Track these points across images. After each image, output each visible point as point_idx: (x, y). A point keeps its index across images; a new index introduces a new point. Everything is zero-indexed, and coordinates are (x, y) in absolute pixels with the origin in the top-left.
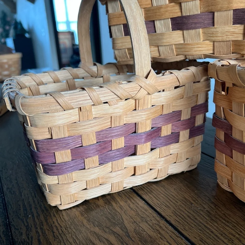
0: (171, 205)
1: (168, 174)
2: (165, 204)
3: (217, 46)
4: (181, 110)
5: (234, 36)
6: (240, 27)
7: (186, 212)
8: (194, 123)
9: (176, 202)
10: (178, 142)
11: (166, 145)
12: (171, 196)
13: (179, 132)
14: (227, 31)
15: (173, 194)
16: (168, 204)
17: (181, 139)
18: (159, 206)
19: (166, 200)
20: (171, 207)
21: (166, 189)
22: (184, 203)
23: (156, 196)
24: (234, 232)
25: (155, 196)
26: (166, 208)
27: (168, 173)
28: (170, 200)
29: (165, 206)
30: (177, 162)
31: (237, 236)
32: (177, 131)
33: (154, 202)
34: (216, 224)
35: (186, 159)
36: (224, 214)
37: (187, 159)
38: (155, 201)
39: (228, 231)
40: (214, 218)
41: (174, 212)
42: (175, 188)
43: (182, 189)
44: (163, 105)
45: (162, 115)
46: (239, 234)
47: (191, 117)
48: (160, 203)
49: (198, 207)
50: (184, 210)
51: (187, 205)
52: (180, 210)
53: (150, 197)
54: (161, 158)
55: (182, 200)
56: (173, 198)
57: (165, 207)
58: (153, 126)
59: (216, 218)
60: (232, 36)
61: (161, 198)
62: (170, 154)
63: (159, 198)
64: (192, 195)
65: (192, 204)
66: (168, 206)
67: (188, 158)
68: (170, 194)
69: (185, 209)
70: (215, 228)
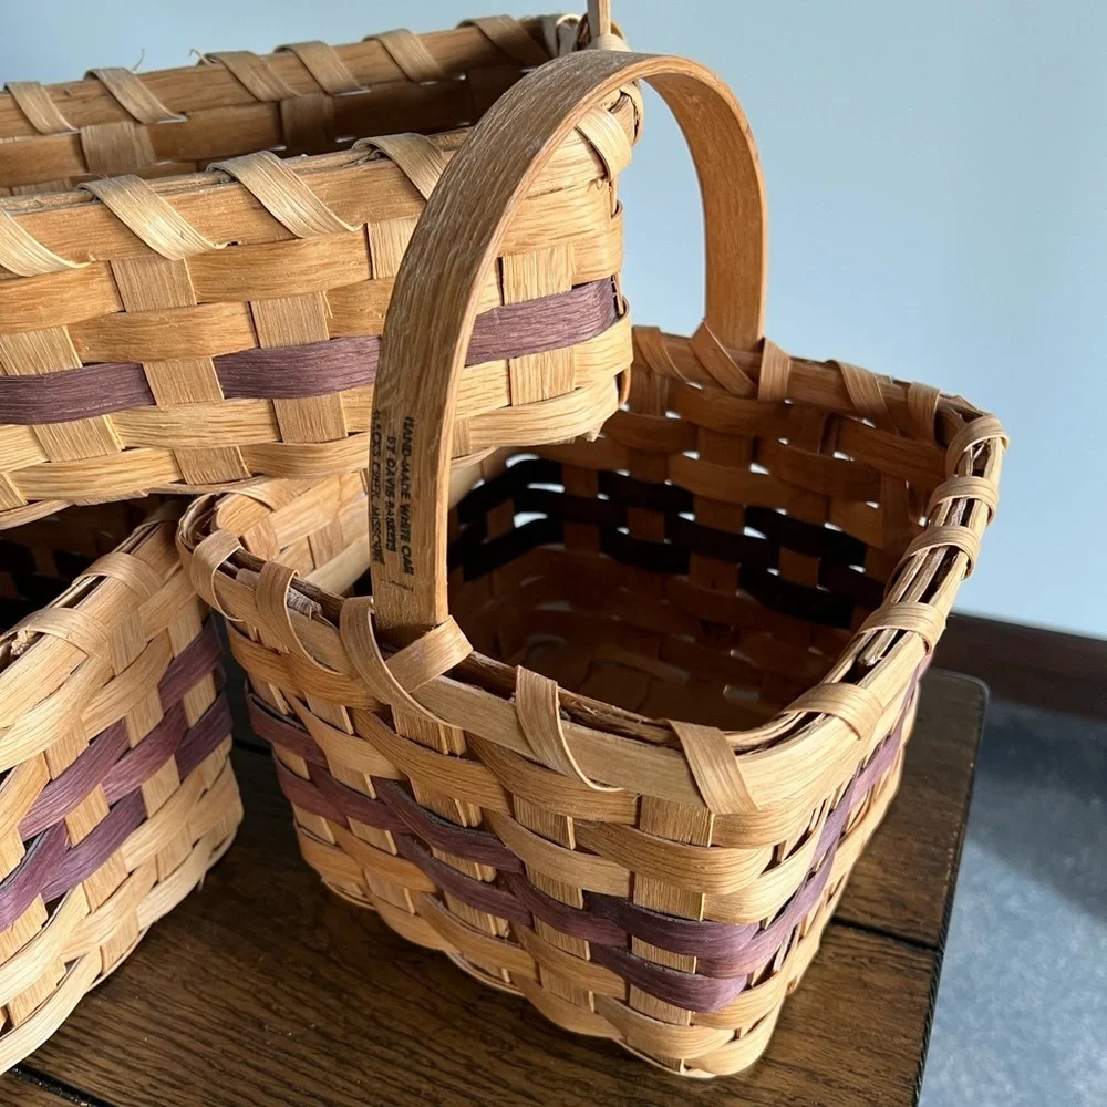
0: (192, 1070)
1: (140, 932)
2: (166, 1078)
3: (187, 462)
4: (121, 716)
5: (243, 433)
6: (257, 405)
7: (252, 1074)
8: (183, 719)
9: (205, 1042)
10: (145, 819)
11: (104, 858)
12: (181, 1025)
13: (139, 787)
14: (211, 419)
15: (184, 1012)
16: (179, 1071)
17: (152, 804)
18: (147, 1097)
19: (166, 1054)
20: (193, 1078)
21: (151, 999)
22: (235, 1035)
23: (123, 1050)
24: (413, 1080)
25: (122, 1056)
26: (176, 1092)
27: (140, 928)
28: (180, 1046)
29: (173, 1086)
30: (162, 878)
31: (426, 1087)
32: (127, 789)
33: (123, 1088)
34: (356, 1076)
35: (190, 847)
36: (372, 1017)
37: (194, 845)
38: (126, 1082)
39: (399, 1084)
40: (345, 1053)
41: (210, 1093)
42: (184, 977)
43: (213, 971)
44: (44, 752)
45: (51, 781)
46: (429, 1079)
47: (165, 714)
48: (149, 1080)
49: (284, 1028)
50: (244, 1069)
51: (247, 1039)
52: (227, 1074)
53: (105, 1070)
54: (96, 910)
55: (224, 1024)
56: (188, 1028)
57: (170, 1090)
58: (29, 835)
59: (351, 1047)
60: (233, 434)
61: (145, 1053)
62: (130, 874)
63: (138, 1058)
64: (252, 984)
65: (260, 1024)
66: (178, 1078)
67: (198, 837)
68: (172, 1015)
69: (247, 1063)
70: (357, 1090)
